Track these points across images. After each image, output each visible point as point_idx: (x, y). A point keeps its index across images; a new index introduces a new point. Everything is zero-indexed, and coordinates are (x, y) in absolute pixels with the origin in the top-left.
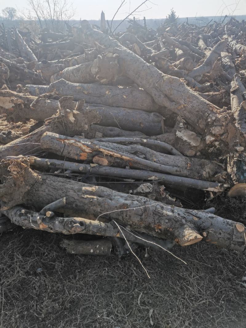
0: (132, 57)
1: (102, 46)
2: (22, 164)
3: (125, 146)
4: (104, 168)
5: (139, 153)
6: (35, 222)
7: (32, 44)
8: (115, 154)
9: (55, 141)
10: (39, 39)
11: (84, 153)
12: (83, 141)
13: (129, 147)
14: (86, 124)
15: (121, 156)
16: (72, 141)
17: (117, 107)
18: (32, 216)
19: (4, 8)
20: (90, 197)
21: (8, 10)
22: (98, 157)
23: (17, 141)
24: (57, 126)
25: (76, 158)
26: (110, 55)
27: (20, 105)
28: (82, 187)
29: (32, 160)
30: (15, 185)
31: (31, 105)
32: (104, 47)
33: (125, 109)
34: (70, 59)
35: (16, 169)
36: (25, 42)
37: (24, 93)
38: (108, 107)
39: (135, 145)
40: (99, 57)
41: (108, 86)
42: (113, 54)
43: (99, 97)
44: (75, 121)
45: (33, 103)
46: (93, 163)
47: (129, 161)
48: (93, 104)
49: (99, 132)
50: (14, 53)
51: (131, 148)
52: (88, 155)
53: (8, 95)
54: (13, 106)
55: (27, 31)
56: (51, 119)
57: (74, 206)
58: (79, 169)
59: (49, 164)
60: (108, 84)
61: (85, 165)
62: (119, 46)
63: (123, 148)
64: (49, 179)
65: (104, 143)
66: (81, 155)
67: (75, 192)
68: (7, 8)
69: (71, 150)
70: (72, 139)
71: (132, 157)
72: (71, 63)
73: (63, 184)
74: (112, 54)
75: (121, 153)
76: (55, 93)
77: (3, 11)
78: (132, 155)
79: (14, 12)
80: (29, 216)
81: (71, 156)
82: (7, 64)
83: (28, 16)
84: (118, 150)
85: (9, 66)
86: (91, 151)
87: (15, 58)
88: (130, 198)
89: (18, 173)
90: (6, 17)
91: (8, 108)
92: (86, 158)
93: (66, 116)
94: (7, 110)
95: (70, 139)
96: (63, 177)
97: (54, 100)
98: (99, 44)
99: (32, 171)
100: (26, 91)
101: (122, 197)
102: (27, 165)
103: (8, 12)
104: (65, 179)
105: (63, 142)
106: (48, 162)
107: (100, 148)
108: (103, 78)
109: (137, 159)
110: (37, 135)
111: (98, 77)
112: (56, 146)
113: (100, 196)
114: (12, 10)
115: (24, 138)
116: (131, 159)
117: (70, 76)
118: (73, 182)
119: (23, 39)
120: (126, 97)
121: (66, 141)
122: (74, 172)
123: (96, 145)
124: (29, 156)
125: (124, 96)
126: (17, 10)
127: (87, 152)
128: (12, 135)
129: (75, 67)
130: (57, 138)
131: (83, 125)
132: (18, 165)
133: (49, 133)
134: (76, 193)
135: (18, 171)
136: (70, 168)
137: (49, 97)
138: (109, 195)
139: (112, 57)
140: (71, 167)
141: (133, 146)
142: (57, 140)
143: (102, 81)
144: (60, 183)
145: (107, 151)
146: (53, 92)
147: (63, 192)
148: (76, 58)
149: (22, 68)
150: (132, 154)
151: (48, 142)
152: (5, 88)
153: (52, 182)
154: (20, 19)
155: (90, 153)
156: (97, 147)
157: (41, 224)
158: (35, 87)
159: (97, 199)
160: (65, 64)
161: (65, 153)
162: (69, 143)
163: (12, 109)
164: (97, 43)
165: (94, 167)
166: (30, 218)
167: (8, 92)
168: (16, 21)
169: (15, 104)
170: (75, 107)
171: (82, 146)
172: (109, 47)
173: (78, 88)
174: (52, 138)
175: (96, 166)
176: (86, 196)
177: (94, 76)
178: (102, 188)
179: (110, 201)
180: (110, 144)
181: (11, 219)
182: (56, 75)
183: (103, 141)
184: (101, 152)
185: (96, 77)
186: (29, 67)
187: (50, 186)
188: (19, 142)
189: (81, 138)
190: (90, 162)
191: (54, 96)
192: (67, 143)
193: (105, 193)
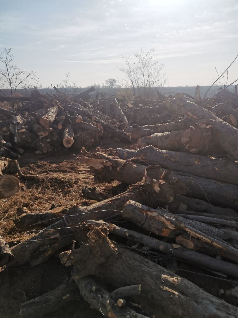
0: (229, 129)
1: (195, 117)
2: (102, 232)
3: (217, 230)
4: (189, 252)
5: (234, 241)
6: (104, 306)
7: (126, 108)
8: (204, 238)
9: (137, 212)
10: (132, 104)
11: (167, 229)
12: (166, 215)
13: (221, 231)
14: (171, 196)
15: (211, 242)
16: (155, 214)
17: (206, 178)
18: (102, 297)
19: (107, 80)
20: (170, 290)
21: (110, 81)
22: (182, 238)
23: (101, 204)
24: (140, 194)
25: (157, 233)
26: (204, 126)
27: (108, 167)
28: (162, 274)
29: (111, 228)
30: (91, 252)
31: (118, 169)
32: (197, 118)
33: (216, 181)
34: (159, 125)
35: (94, 237)
36: (119, 107)
37: (114, 157)
38: (195, 177)
39: (230, 231)
40: (192, 128)
41: (198, 156)
42: (207, 125)
43: (187, 166)
44: (160, 191)
45: (121, 167)
46: (175, 243)
47: (221, 250)
48: (179, 172)
49: (183, 203)
50: (109, 116)
51: (223, 233)
52: (171, 232)
53: (99, 157)
54: (102, 167)
55: (123, 98)
56: (136, 185)
57: (150, 296)
58: (160, 248)
59: (127, 235)
60: (198, 154)
61: (167, 243)
62: (214, 118)
63: (214, 231)
64: (125, 255)
65: (191, 221)
66: (162, 231)
67: (152, 279)
68: (109, 79)
69: (152, 224)
70: (155, 212)
71: (226, 246)
72: (159, 129)
73: (140, 264)
74: (205, 125)
75: (211, 238)
76: (142, 158)
77: (106, 81)
78: (225, 242)
79: (114, 82)
80: (99, 296)
81: (152, 230)
82: (103, 124)
83: (125, 86)
84: (208, 233)
85: (103, 126)
86: (175, 229)
87: (109, 119)
88: (223, 307)
89: (96, 242)
90: (107, 86)
91: (97, 169)
92: (168, 235)
93: (151, 185)
94: (96, 170)
95: (153, 211)
96: (140, 253)
97: (140, 165)
98: (191, 115)
99: (109, 241)
100: (116, 154)
101: (212, 302)
102: (106, 234)
103: (110, 82)
104: (142, 257)
105: (145, 214)
106: (127, 232)
107: (185, 227)
108: (193, 148)
109: (232, 250)
110: (120, 201)
111: (188, 147)
112: (137, 217)
113: (183, 293)
114: (113, 81)
115: (107, 202)
116: (224, 248)
117: (157, 142)
118: (151, 263)
119: (119, 104)
120: (219, 169)
121: (148, 213)
122: (153, 249)
123: (181, 222)
124: (109, 223)
125: (217, 169)
126: (117, 81)
127: (170, 228)
128: (96, 191)
129: (164, 134)
130: (139, 208)
131: (168, 197)
132: (97, 233)
133: (132, 202)
134: (154, 280)
135: (96, 240)
136: (149, 245)
137: (136, 162)
138: (195, 295)
139: (205, 128)
140: (150, 243)
141: (226, 230)
142: (140, 211)
143: (192, 150)
144: (137, 263)
145: (194, 233)
146: (140, 157)
147: (139, 274)
148: (165, 124)
149: (114, 128)
150: (226, 240)
151: (130, 212)
152: (98, 151)
153: (128, 258)
154: (118, 87)
155: (173, 230)
156: (182, 225)
157: (110, 311)
158: (125, 151)
159: (179, 297)
160: (154, 129)
161: (146, 226)
162: (151, 216)
163: (101, 170)
164: (189, 113)
165: (177, 248)
166: (99, 298)
167: (100, 154)
168: (115, 88)
169: (104, 166)
170: (161, 176)
171: (165, 221)
172: (203, 118)
173: (165, 155)
174: (134, 208)
175: (180, 248)
176: (165, 288)
177: (184, 145)
178: (186, 281)
179: (196, 304)
180: (198, 223)
181: (81, 292)
182: (143, 138)
183: (189, 218)
184: (187, 232)
185: (185, 146)
186: (120, 127)
187: (125, 263)
188: (102, 205)
189: (165, 212)
190: (172, 241)
191: (140, 161)
192: (150, 215)
193: (190, 290)
